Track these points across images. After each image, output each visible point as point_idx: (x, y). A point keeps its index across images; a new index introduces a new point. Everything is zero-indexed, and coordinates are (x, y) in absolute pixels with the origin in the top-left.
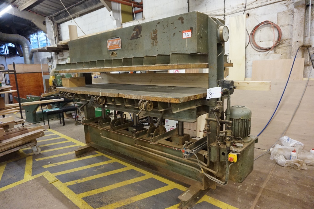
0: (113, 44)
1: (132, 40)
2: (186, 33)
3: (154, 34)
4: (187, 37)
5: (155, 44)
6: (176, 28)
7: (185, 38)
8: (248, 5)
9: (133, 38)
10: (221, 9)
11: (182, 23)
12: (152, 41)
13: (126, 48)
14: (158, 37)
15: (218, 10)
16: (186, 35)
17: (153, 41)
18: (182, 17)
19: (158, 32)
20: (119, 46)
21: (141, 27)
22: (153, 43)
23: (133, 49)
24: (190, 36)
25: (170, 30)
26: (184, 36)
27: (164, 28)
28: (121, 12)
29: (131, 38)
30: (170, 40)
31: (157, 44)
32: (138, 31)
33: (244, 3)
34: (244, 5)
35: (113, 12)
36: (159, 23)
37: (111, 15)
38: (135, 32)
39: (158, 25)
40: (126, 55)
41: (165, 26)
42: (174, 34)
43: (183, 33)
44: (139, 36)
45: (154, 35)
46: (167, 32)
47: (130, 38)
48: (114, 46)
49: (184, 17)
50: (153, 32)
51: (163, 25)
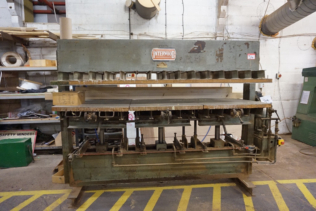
0: (163, 54)
1: (192, 54)
2: (251, 56)
3: (219, 51)
4: (251, 58)
5: (220, 60)
6: (242, 50)
7: (250, 60)
8: (185, 35)
9: (193, 51)
10: (163, 33)
11: (248, 47)
12: (217, 57)
13: (182, 60)
14: (224, 54)
15: (160, 33)
16: (251, 57)
17: (219, 58)
18: (248, 43)
19: (224, 51)
20: (172, 58)
21: (205, 43)
22: (217, 60)
23: (192, 62)
24: (254, 58)
25: (236, 51)
26: (249, 58)
27: (231, 49)
28: (23, 7)
29: (191, 51)
30: (236, 59)
31: (223, 61)
32: (201, 46)
33: (182, 33)
34: (182, 35)
35: (15, 4)
36: (225, 43)
37: (11, 8)
38: (197, 46)
39: (224, 45)
40: (182, 67)
41: (232, 47)
42: (240, 55)
43: (248, 55)
44: (202, 51)
45: (219, 53)
46: (233, 52)
47: (189, 51)
48: (164, 56)
49: (249, 43)
50: (218, 50)
51: (230, 46)
